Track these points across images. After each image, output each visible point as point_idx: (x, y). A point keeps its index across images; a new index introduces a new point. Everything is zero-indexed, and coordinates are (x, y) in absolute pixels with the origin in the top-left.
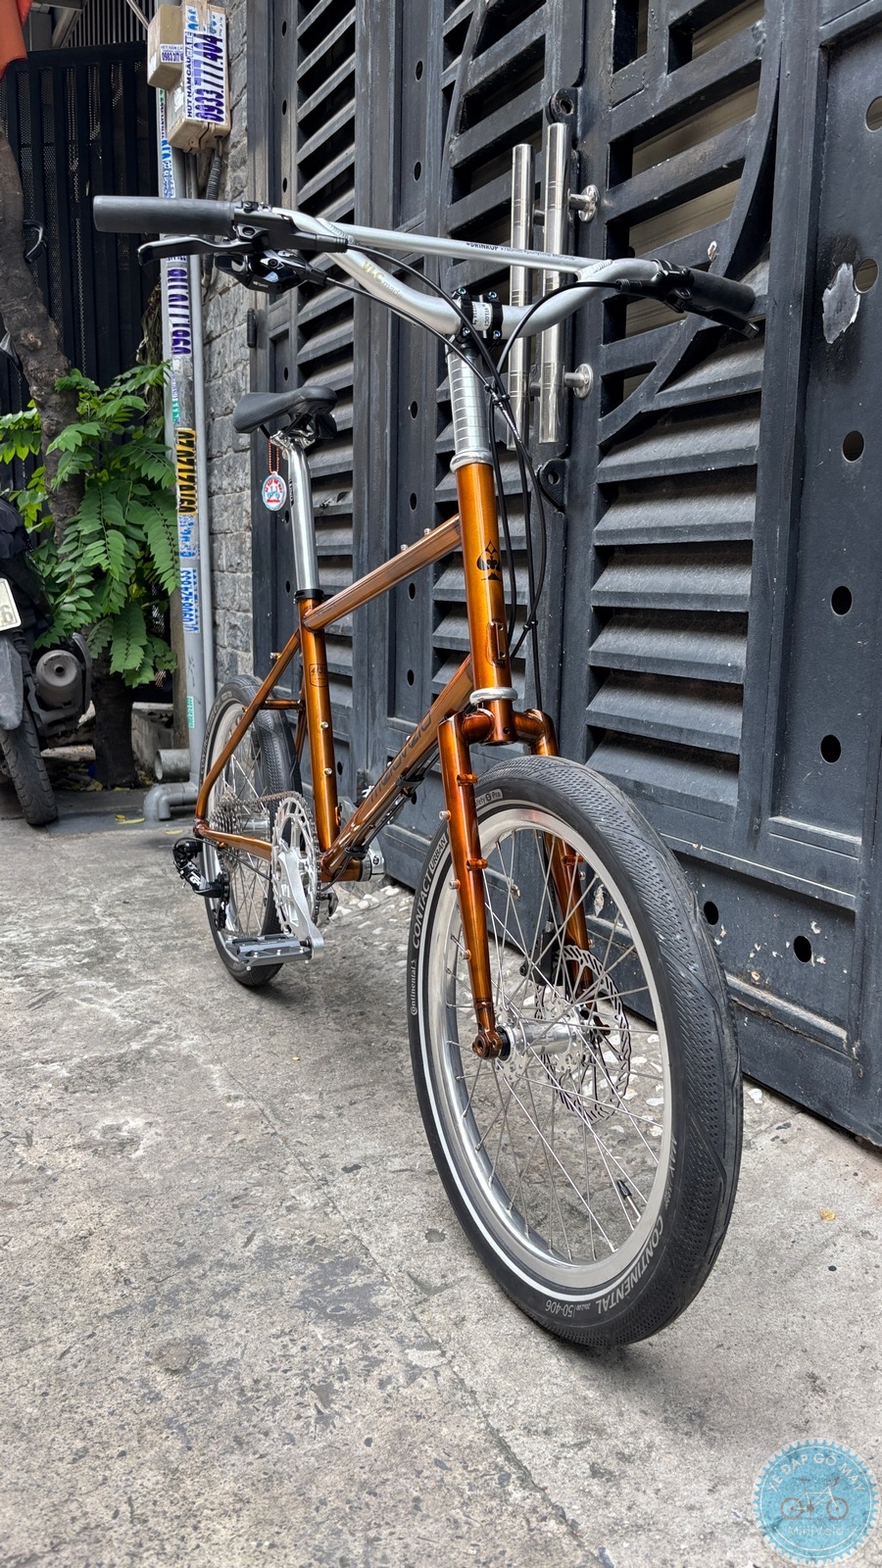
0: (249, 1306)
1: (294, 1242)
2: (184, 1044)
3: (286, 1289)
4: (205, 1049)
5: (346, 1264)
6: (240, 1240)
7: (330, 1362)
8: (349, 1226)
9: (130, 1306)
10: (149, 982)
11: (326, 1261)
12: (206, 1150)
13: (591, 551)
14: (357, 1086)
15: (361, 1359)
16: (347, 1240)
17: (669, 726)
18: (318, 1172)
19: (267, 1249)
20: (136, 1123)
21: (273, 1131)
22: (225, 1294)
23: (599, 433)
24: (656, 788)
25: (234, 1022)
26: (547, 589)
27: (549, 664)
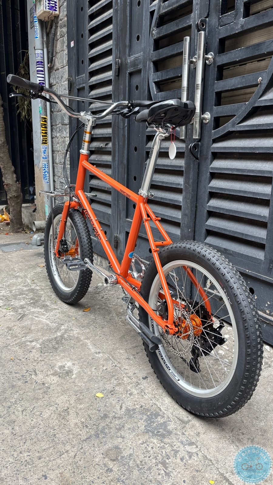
0: (129, 433)
1: (136, 407)
2: (75, 332)
3: (139, 426)
4: (82, 334)
5: (155, 415)
6: (118, 408)
7: (162, 452)
8: (151, 400)
9: (91, 436)
10: (55, 309)
11: (148, 414)
12: (95, 373)
13: (209, 173)
14: (136, 346)
15: (172, 451)
16: (152, 405)
17: (238, 232)
18: (134, 380)
19: (128, 410)
20: (69, 364)
21: (115, 365)
22: (119, 429)
23: (213, 136)
24: (232, 251)
25: (88, 323)
26: (191, 184)
27: (191, 208)
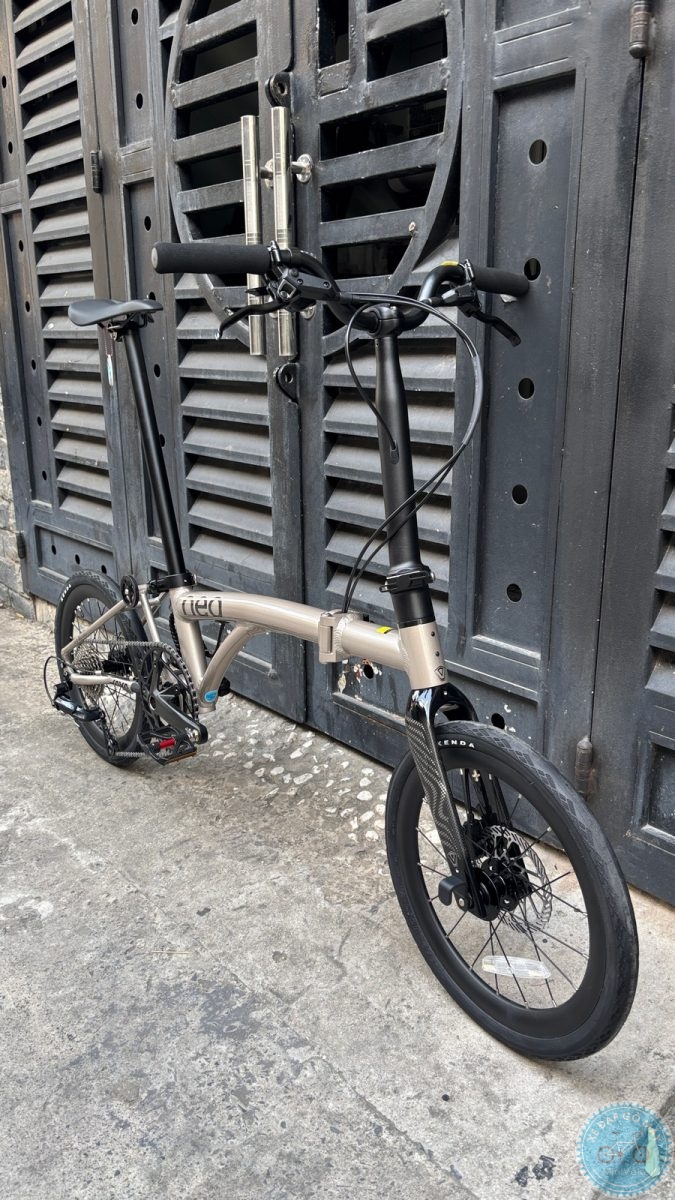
0: (167, 1038)
1: (182, 980)
2: (39, 822)
5: (224, 991)
6: (143, 987)
7: (238, 1070)
8: (217, 960)
9: (80, 1057)
12: (90, 914)
13: (322, 435)
15: (259, 1064)
16: (219, 972)
18: (180, 919)
19: (164, 989)
21: (135, 889)
22: (146, 1033)
23: (324, 348)
26: (287, 458)
27: (292, 514)
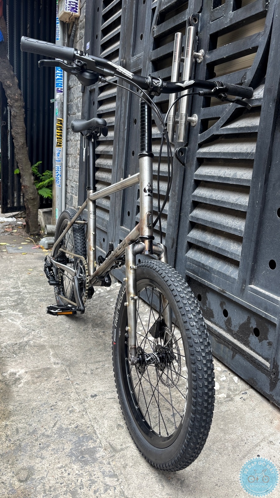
0: (51, 454)
1: (70, 427)
2: (42, 340)
4: (49, 342)
5: (87, 438)
6: (52, 425)
7: (77, 480)
8: (90, 421)
9: (9, 451)
11: (81, 436)
13: (193, 181)
14: (99, 362)
15: (89, 480)
16: (89, 427)
18: (82, 396)
19: (61, 429)
20: (22, 372)
21: (68, 378)
22: (43, 448)
23: (199, 140)
26: (177, 192)
27: (176, 218)
